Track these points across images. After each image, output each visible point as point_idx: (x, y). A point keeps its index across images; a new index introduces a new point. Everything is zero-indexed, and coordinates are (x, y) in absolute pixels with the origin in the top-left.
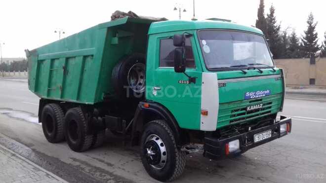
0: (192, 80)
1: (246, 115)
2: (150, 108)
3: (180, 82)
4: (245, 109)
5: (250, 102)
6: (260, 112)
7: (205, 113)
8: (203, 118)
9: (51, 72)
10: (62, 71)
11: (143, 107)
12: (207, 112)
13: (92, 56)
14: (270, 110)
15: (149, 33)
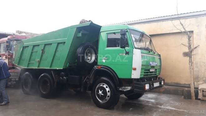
0: (127, 53)
1: (149, 74)
2: (101, 69)
3: (120, 54)
4: (149, 70)
5: (151, 67)
6: (153, 73)
7: (135, 69)
8: (133, 72)
9: (32, 53)
10: (41, 52)
11: (97, 68)
12: (136, 69)
13: (64, 43)
14: (156, 73)
15: (101, 31)
